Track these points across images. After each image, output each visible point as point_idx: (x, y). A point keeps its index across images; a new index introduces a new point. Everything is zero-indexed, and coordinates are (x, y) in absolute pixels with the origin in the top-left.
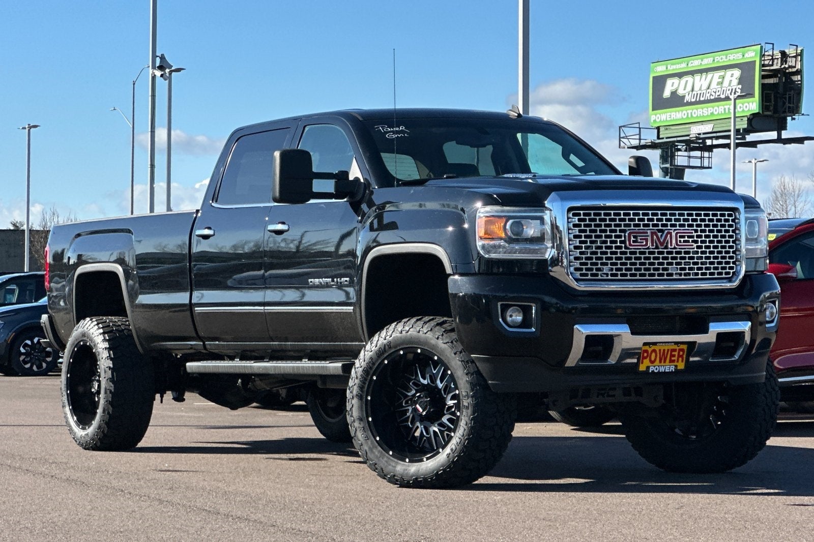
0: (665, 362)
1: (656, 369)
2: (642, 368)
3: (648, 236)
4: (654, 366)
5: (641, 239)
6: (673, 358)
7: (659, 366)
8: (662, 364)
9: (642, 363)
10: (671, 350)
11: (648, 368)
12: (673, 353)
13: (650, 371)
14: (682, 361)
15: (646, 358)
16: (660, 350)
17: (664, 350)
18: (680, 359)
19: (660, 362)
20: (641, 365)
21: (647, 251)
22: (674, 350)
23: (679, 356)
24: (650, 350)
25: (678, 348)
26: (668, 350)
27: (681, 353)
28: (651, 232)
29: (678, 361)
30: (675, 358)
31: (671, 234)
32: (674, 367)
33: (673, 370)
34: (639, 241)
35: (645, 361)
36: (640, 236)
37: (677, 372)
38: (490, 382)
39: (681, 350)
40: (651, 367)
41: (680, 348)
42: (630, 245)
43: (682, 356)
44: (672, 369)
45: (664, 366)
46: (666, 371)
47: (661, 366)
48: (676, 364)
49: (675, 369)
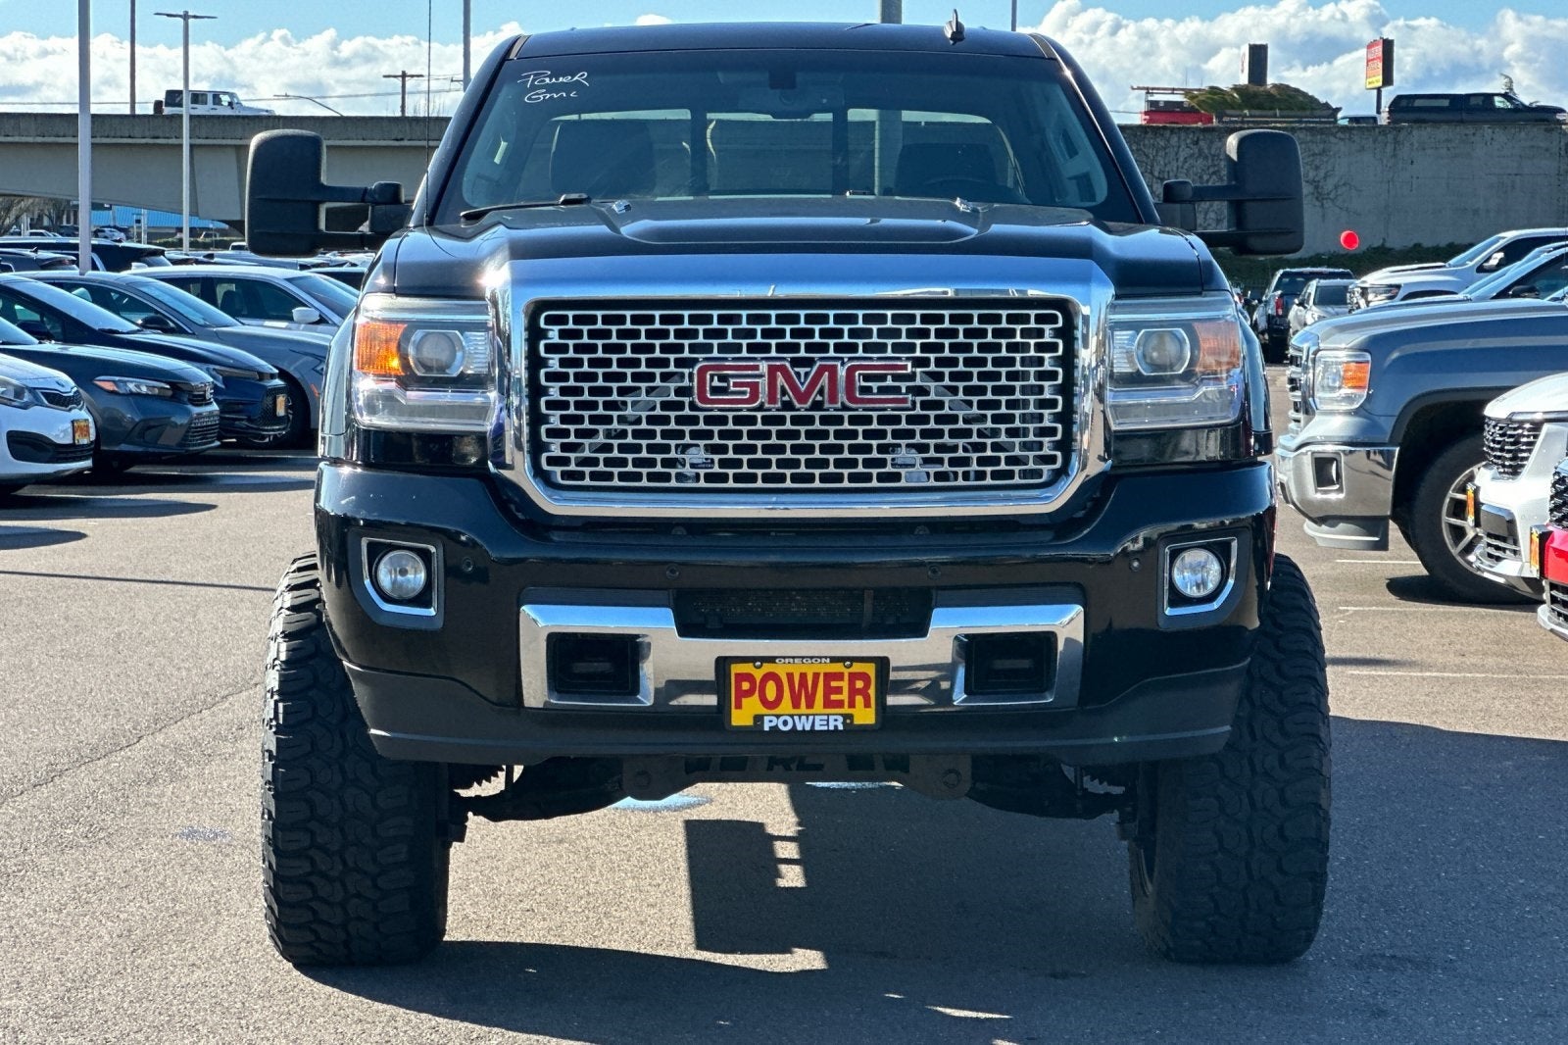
0: (810, 704)
1: (785, 723)
2: (741, 718)
3: (761, 376)
4: (778, 716)
5: (736, 385)
6: (834, 697)
7: (792, 716)
8: (803, 709)
9: (739, 706)
10: (826, 675)
11: (758, 719)
12: (834, 684)
13: (766, 728)
14: (867, 705)
15: (749, 693)
16: (790, 676)
17: (803, 676)
18: (859, 699)
19: (796, 704)
20: (735, 713)
21: (759, 415)
22: (839, 676)
23: (853, 692)
24: (758, 674)
25: (846, 672)
26: (816, 676)
27: (859, 684)
28: (770, 367)
29: (852, 705)
30: (845, 696)
31: (833, 370)
32: (841, 719)
33: (841, 727)
34: (732, 389)
35: (745, 701)
36: (733, 376)
37: (852, 730)
38: (373, 731)
39: (853, 677)
40: (766, 719)
41: (851, 670)
42: (704, 399)
43: (864, 692)
44: (836, 723)
45: (807, 716)
46: (817, 728)
47: (800, 716)
48: (846, 710)
49: (844, 723)
